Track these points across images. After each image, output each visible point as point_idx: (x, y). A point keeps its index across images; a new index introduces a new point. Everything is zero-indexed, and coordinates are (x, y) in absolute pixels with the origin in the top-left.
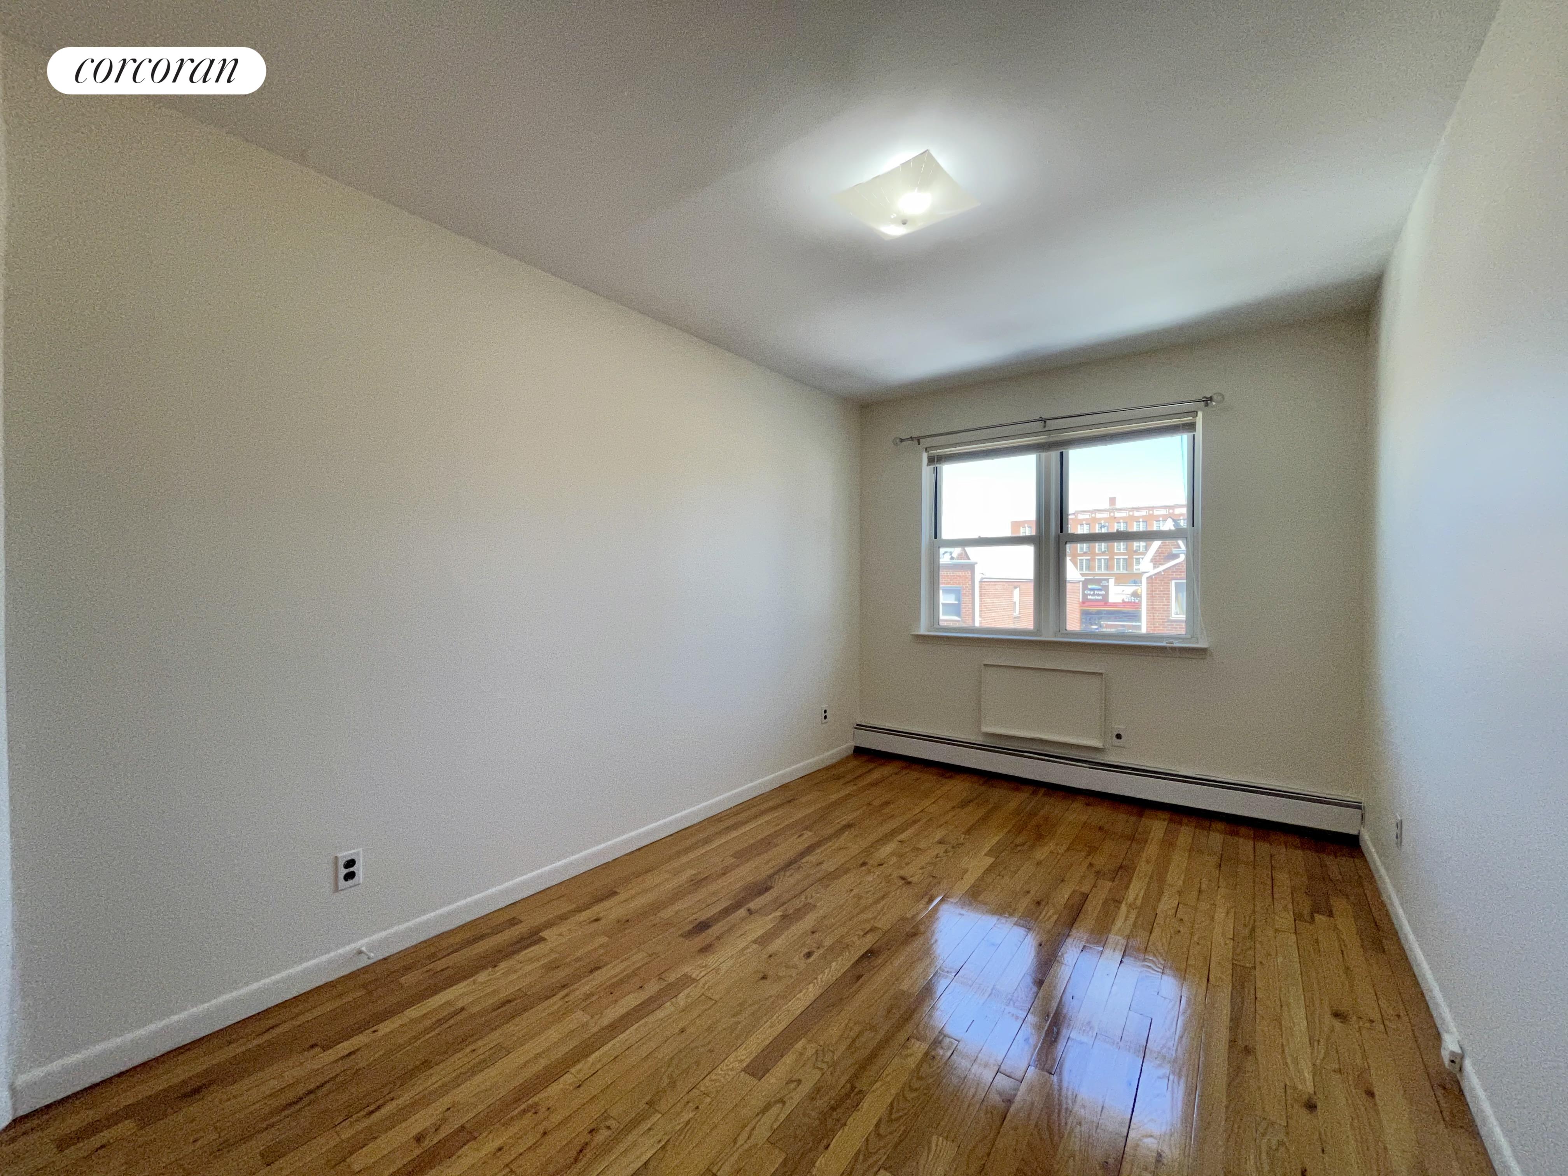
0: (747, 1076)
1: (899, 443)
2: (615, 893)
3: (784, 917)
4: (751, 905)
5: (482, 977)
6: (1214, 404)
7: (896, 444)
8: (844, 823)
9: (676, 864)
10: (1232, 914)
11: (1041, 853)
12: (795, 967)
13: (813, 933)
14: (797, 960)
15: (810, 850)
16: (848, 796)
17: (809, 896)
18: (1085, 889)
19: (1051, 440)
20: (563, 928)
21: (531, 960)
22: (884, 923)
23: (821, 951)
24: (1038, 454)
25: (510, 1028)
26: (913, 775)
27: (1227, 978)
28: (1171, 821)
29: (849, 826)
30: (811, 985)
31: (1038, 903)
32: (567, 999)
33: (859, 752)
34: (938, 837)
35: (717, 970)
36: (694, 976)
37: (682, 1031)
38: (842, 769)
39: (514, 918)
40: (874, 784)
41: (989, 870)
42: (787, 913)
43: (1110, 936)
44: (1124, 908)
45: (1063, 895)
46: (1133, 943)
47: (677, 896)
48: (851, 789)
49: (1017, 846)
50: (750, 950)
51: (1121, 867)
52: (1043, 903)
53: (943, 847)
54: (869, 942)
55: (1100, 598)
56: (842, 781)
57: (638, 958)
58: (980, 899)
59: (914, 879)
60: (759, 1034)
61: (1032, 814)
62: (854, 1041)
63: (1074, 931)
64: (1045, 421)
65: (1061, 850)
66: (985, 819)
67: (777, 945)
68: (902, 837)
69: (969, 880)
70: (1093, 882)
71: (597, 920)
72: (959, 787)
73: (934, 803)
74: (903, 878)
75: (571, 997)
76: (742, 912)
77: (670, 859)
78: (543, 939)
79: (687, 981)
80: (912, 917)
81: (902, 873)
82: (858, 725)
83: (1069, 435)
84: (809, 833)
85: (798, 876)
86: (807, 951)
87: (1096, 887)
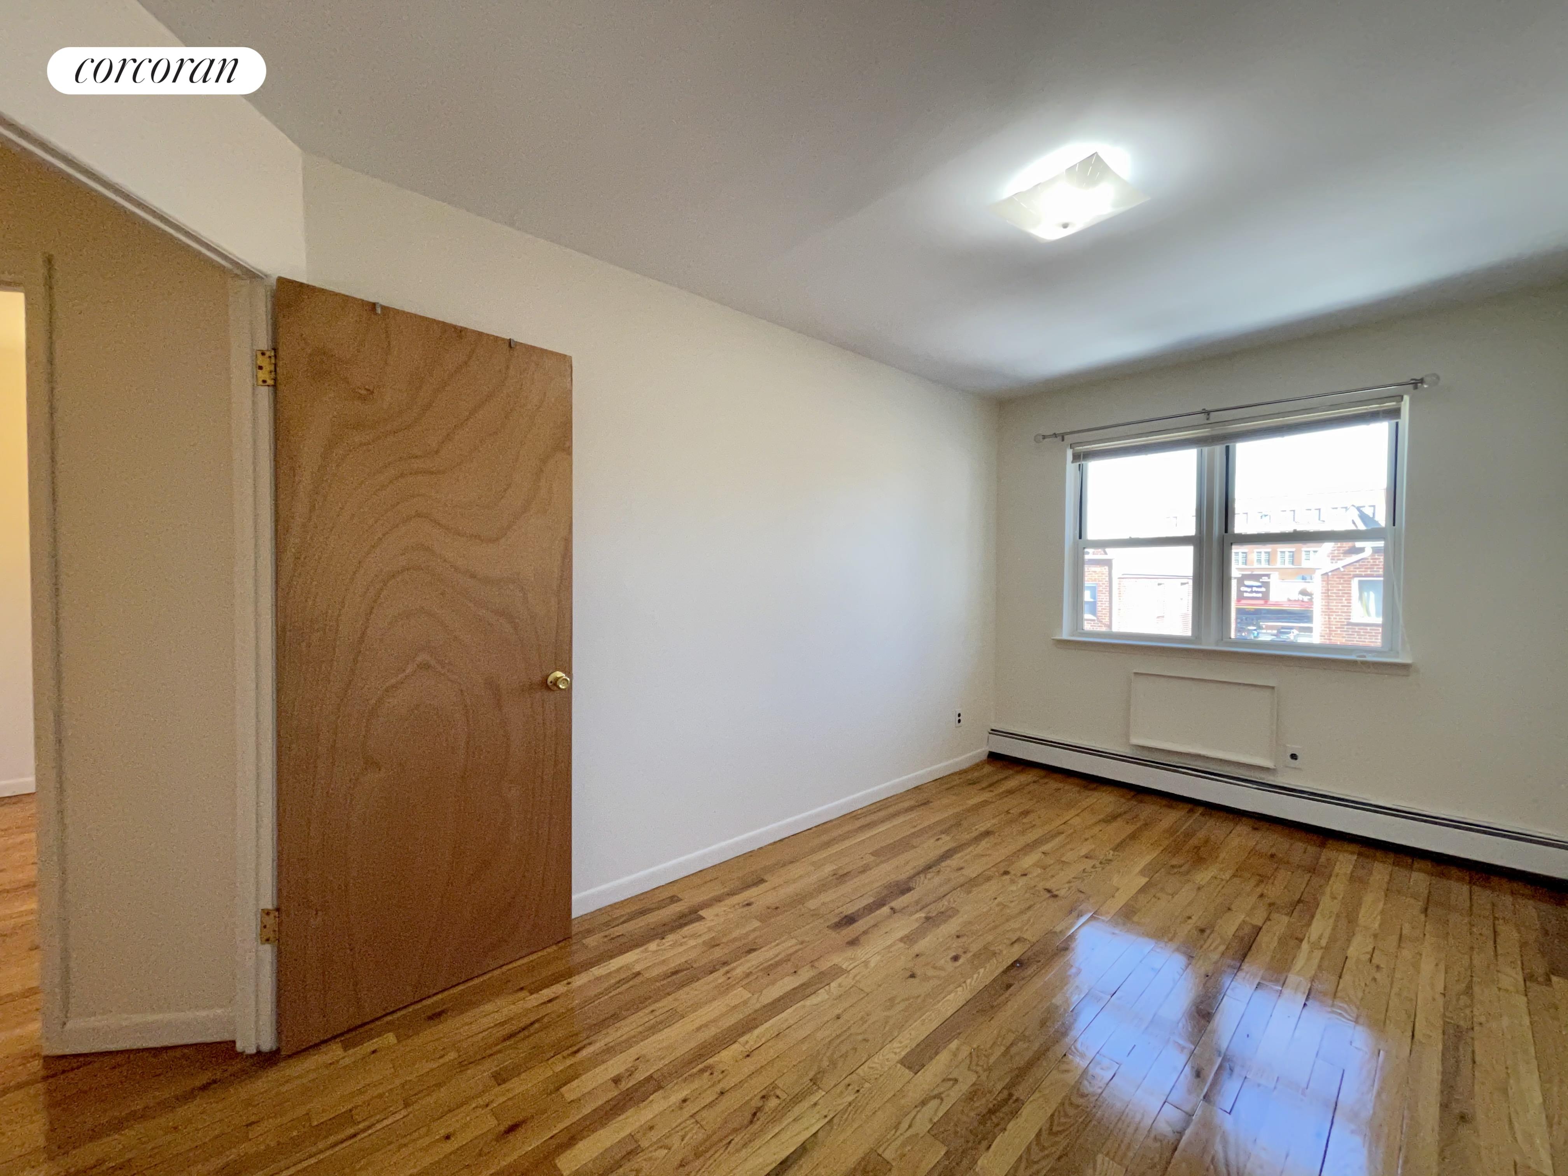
0: (903, 1068)
1: (1041, 440)
2: (762, 881)
3: (927, 918)
4: (893, 904)
5: (653, 946)
6: (1425, 386)
7: (1036, 440)
8: (983, 829)
9: (816, 857)
10: (1442, 966)
11: (1203, 876)
12: (942, 969)
13: (958, 937)
14: (944, 961)
15: (947, 855)
16: (985, 803)
17: (952, 900)
18: (1258, 921)
19: (1215, 433)
20: (719, 909)
21: (694, 936)
22: (1031, 935)
23: (969, 955)
24: (1200, 449)
25: (682, 994)
26: (1053, 784)
27: (1437, 1036)
28: (1360, 854)
29: (987, 833)
30: (960, 989)
31: (1202, 931)
32: (729, 975)
33: (994, 757)
34: (1084, 852)
35: (866, 963)
36: (844, 967)
37: (838, 1017)
38: (976, 774)
39: (673, 896)
40: (1010, 792)
41: (1143, 890)
42: (930, 915)
43: (1290, 975)
44: (1305, 946)
45: (1229, 926)
46: (1317, 986)
47: (822, 887)
48: (986, 796)
49: (1173, 867)
50: (896, 947)
51: (1300, 901)
52: (1208, 931)
53: (1091, 863)
54: (1016, 952)
55: (1260, 595)
56: (978, 787)
57: (789, 945)
58: (1136, 919)
59: (1062, 893)
60: (913, 1029)
61: (1189, 835)
62: (1008, 1048)
63: (1245, 967)
64: (1208, 413)
65: (1227, 876)
66: (1133, 836)
67: (922, 945)
68: (1046, 848)
69: (1121, 899)
70: (1265, 915)
71: (748, 905)
72: (1106, 800)
73: (1077, 815)
74: (1049, 891)
75: (734, 973)
76: (885, 910)
77: (813, 851)
78: (701, 918)
79: (837, 972)
80: (1061, 932)
81: (1048, 886)
82: (992, 730)
83: (1236, 427)
84: (948, 838)
85: (937, 880)
86: (954, 954)
87: (1270, 920)
